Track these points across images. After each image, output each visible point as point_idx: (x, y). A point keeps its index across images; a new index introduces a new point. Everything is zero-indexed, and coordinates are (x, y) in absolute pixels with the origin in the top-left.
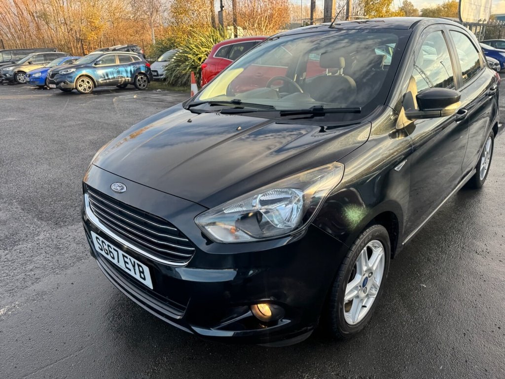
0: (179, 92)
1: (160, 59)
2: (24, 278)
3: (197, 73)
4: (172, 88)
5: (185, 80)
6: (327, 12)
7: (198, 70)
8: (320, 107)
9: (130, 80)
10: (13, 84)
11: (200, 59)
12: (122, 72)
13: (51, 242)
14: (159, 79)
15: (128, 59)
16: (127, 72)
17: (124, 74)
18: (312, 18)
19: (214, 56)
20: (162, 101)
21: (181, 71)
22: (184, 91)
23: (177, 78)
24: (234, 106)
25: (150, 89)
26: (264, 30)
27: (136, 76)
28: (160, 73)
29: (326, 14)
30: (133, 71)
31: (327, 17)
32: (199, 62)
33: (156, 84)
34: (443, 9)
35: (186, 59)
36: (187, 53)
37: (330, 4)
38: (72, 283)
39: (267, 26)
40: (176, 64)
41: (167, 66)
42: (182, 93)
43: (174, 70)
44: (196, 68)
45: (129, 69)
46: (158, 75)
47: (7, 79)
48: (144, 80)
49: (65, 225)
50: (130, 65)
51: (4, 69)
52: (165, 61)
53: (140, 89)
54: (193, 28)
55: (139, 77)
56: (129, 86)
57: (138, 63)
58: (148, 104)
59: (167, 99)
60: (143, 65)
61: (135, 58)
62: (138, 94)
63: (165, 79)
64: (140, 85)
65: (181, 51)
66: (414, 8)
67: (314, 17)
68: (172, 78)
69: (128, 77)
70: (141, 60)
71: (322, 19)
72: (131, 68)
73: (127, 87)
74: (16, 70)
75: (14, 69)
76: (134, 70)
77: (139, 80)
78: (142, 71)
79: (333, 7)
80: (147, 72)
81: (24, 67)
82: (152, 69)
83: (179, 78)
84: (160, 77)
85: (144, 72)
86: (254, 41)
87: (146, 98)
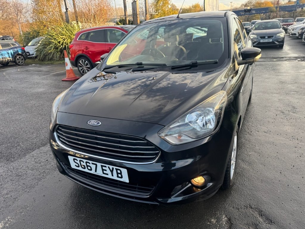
0: (48, 64)
1: (30, 44)
2: (4, 200)
3: (59, 52)
4: (42, 63)
5: (51, 56)
6: (134, 11)
7: (59, 50)
8: (196, 62)
9: (11, 60)
11: (59, 42)
12: (5, 54)
13: (11, 173)
14: (31, 57)
15: (8, 45)
16: (8, 53)
17: (7, 56)
18: (125, 15)
19: (77, 40)
20: (40, 71)
21: (47, 51)
22: (51, 64)
23: (45, 56)
24: (137, 66)
25: (27, 65)
26: (97, 23)
27: (16, 57)
28: (31, 53)
29: (134, 12)
30: (12, 53)
31: (135, 14)
32: (59, 44)
33: (30, 61)
34: (192, 8)
35: (50, 43)
36: (50, 39)
37: (135, 6)
38: (44, 196)
39: (99, 20)
40: (43, 47)
41: (37, 48)
42: (50, 65)
43: (42, 51)
44: (58, 48)
45: (9, 52)
46: (30, 55)
48: (21, 59)
49: (15, 160)
50: (10, 49)
52: (34, 45)
53: (19, 65)
54: (50, 23)
55: (18, 57)
56: (10, 64)
57: (16, 48)
58: (31, 74)
59: (44, 70)
60: (19, 49)
61: (13, 44)
62: (20, 68)
63: (36, 57)
64: (19, 62)
65: (44, 38)
66: (177, 8)
67: (126, 14)
68: (41, 56)
69: (9, 57)
70: (18, 46)
71: (131, 15)
72: (11, 51)
73: (9, 65)
76: (14, 52)
77: (18, 59)
78: (20, 53)
79: (137, 8)
80: (22, 53)
82: (26, 51)
83: (46, 55)
84: (31, 56)
85: (21, 53)
86: (104, 29)
87: (27, 70)
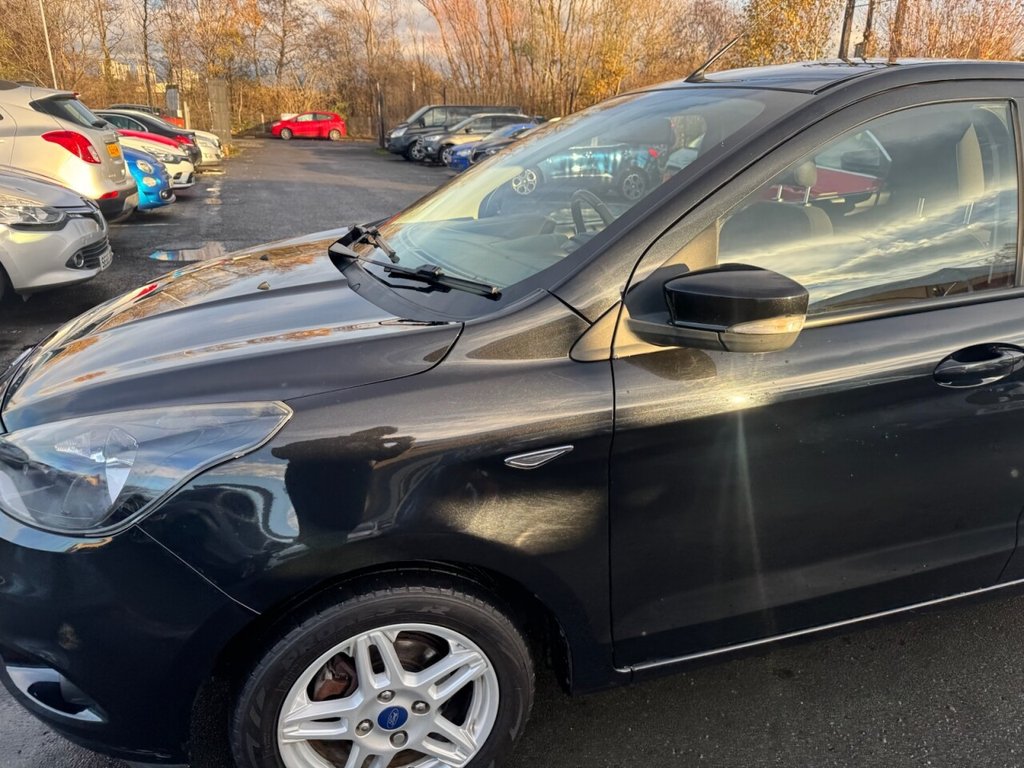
9: (610, 180)
10: (438, 166)
12: (597, 161)
47: (428, 156)
51: (427, 139)
55: (630, 177)
69: (606, 172)
74: (444, 142)
75: (440, 140)
77: (628, 181)
78: (639, 165)
80: (649, 166)
81: (457, 137)
